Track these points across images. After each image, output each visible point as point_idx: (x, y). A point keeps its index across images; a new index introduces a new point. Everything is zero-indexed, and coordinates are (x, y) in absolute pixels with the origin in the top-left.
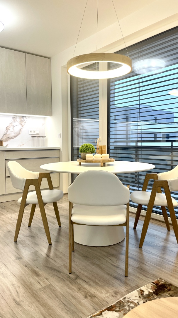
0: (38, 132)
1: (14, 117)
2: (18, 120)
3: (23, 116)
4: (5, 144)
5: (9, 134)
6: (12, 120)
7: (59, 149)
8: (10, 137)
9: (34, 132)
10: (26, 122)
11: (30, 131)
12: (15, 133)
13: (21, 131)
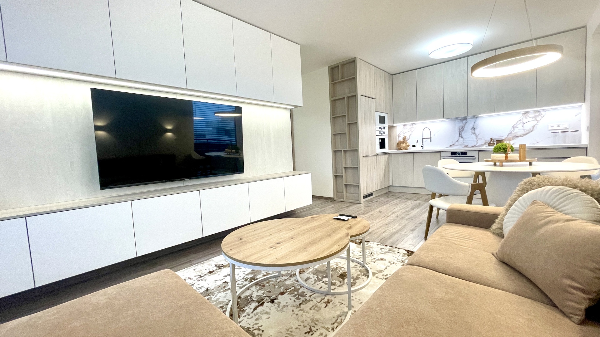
0: (566, 126)
1: (525, 113)
2: (531, 115)
5: (516, 133)
6: (523, 117)
7: (587, 148)
8: (517, 135)
9: (559, 126)
10: (544, 116)
11: (550, 127)
12: (525, 131)
13: (535, 128)
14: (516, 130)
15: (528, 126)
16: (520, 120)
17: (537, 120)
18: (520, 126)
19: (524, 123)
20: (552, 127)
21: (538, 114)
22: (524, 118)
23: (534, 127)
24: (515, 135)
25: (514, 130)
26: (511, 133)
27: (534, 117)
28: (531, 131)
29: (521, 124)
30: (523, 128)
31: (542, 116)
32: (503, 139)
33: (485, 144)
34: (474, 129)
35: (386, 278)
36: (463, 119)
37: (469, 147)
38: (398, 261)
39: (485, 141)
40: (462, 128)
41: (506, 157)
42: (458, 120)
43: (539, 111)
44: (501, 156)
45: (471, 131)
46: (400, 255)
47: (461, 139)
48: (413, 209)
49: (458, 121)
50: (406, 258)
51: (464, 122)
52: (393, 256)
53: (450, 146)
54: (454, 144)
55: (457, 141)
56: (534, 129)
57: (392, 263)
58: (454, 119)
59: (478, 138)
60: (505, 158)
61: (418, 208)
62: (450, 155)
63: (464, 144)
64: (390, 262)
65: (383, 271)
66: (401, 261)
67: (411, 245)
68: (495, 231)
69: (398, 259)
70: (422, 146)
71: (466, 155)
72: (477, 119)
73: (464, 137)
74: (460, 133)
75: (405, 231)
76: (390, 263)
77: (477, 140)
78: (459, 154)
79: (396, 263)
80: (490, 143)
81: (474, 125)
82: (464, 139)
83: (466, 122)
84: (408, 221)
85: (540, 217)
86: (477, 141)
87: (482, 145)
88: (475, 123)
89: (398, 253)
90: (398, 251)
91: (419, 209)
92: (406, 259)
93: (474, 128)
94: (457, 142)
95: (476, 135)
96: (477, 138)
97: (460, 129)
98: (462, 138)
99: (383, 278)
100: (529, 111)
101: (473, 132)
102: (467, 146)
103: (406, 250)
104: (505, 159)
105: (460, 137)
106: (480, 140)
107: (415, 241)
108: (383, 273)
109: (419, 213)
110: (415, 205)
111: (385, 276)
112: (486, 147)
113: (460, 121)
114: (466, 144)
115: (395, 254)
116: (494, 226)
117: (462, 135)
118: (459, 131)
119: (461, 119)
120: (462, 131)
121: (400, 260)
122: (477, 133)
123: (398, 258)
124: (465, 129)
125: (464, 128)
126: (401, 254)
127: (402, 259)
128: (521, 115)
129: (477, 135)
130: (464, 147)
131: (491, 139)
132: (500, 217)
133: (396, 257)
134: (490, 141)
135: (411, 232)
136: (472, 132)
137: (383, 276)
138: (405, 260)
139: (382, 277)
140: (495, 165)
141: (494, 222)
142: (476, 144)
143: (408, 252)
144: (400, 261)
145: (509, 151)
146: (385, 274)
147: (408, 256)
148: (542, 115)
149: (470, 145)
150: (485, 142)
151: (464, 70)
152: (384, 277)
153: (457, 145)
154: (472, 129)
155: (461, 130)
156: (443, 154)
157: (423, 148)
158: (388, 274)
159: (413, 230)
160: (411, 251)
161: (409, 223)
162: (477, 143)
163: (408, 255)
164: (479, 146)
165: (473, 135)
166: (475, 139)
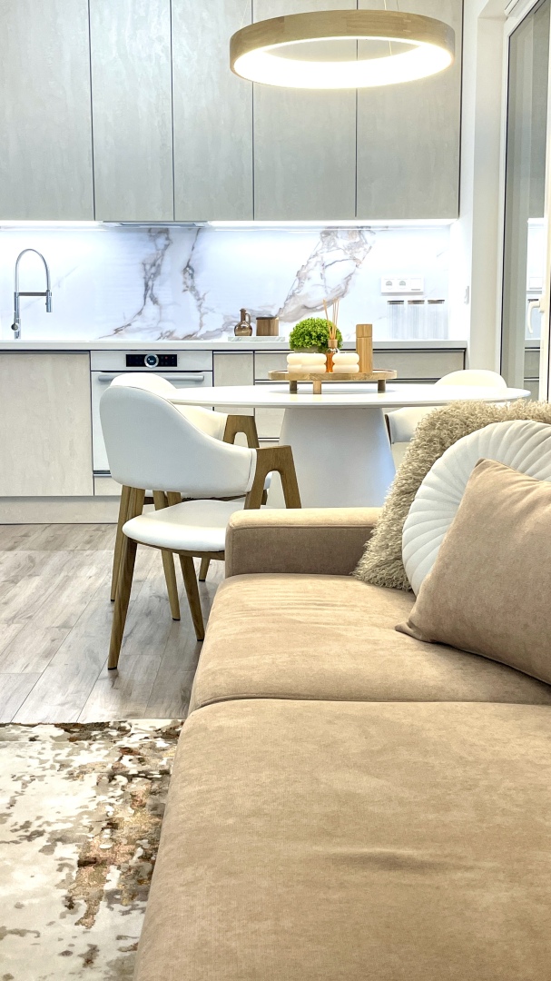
0: (418, 285)
1: (327, 233)
2: (342, 242)
3: (362, 227)
5: (308, 295)
6: (321, 243)
7: (464, 350)
8: (309, 306)
9: (402, 283)
10: (370, 248)
11: (384, 282)
12: (329, 290)
13: (350, 282)
14: (307, 284)
15: (335, 276)
16: (316, 255)
17: (355, 259)
18: (315, 274)
19: (325, 266)
20: (389, 284)
21: (358, 239)
22: (326, 250)
23: (348, 279)
24: (302, 302)
25: (301, 285)
26: (293, 295)
27: (349, 248)
28: (343, 295)
29: (319, 269)
30: (322, 282)
31: (367, 247)
32: (274, 315)
33: (225, 329)
34: (191, 272)
35: (28, 834)
36: (158, 231)
37: (177, 339)
38: (44, 769)
39: (225, 317)
40: (154, 265)
41: (329, 364)
42: (140, 231)
43: (360, 230)
44: (314, 361)
45: (180, 277)
46: (44, 745)
47: (151, 310)
48: (14, 581)
49: (142, 235)
50: (67, 750)
51: (161, 241)
52: (18, 756)
53: (117, 331)
54: (129, 325)
55: (140, 313)
56: (349, 287)
57: (27, 778)
58: (127, 227)
59: (204, 305)
60: (325, 367)
61: (30, 576)
62: (122, 364)
63: (160, 325)
64: (19, 778)
65: (9, 815)
66: (58, 766)
67: (67, 706)
68: (373, 575)
69: (42, 762)
70: (13, 327)
71: (176, 365)
72: (200, 234)
73: (161, 300)
74: (146, 285)
75: (22, 661)
76: (20, 783)
77: (202, 315)
78: (152, 360)
79: (41, 778)
80: (239, 326)
81: (191, 255)
82: (160, 308)
83: (167, 242)
84: (15, 627)
85: (511, 496)
86: (201, 318)
87: (218, 333)
88: (193, 248)
89: (32, 739)
90: (32, 736)
91: (36, 581)
92: (69, 755)
93: (189, 270)
94: (138, 318)
95: (197, 294)
96: (200, 306)
97: (148, 267)
98: (155, 301)
99: (17, 839)
100: (337, 228)
101: (189, 283)
102: (170, 335)
103: (56, 725)
104: (327, 371)
105: (148, 299)
106: (210, 313)
107: (71, 688)
108: (11, 821)
109: (41, 593)
110: (15, 568)
111: (22, 827)
112: (229, 339)
113: (145, 236)
114: (168, 327)
115: (22, 746)
116: (369, 561)
117: (154, 291)
118: (143, 274)
119: (150, 230)
120: (155, 275)
121: (51, 762)
122: (201, 289)
123: (42, 757)
124: (166, 268)
125: (159, 266)
126: (44, 742)
127: (58, 758)
128: (317, 238)
129: (201, 296)
130: (162, 336)
131: (243, 311)
132: (379, 531)
133: (30, 757)
134: (240, 320)
135: (46, 663)
136: (185, 283)
137: (16, 830)
138: (71, 758)
139: (14, 837)
140: (294, 390)
141: (364, 549)
142: (197, 328)
143: (66, 730)
144: (52, 767)
145: (333, 343)
146: (21, 823)
147: (72, 743)
148: (366, 243)
149: (180, 333)
150: (223, 322)
151: (160, 39)
152: (22, 833)
153: (140, 330)
154: (185, 270)
155: (152, 271)
156: (99, 362)
157: (17, 335)
158: (32, 819)
159: (49, 654)
160: (76, 725)
161: (20, 632)
162: (201, 325)
163: (71, 740)
164: (207, 336)
165: (188, 292)
166: (195, 309)
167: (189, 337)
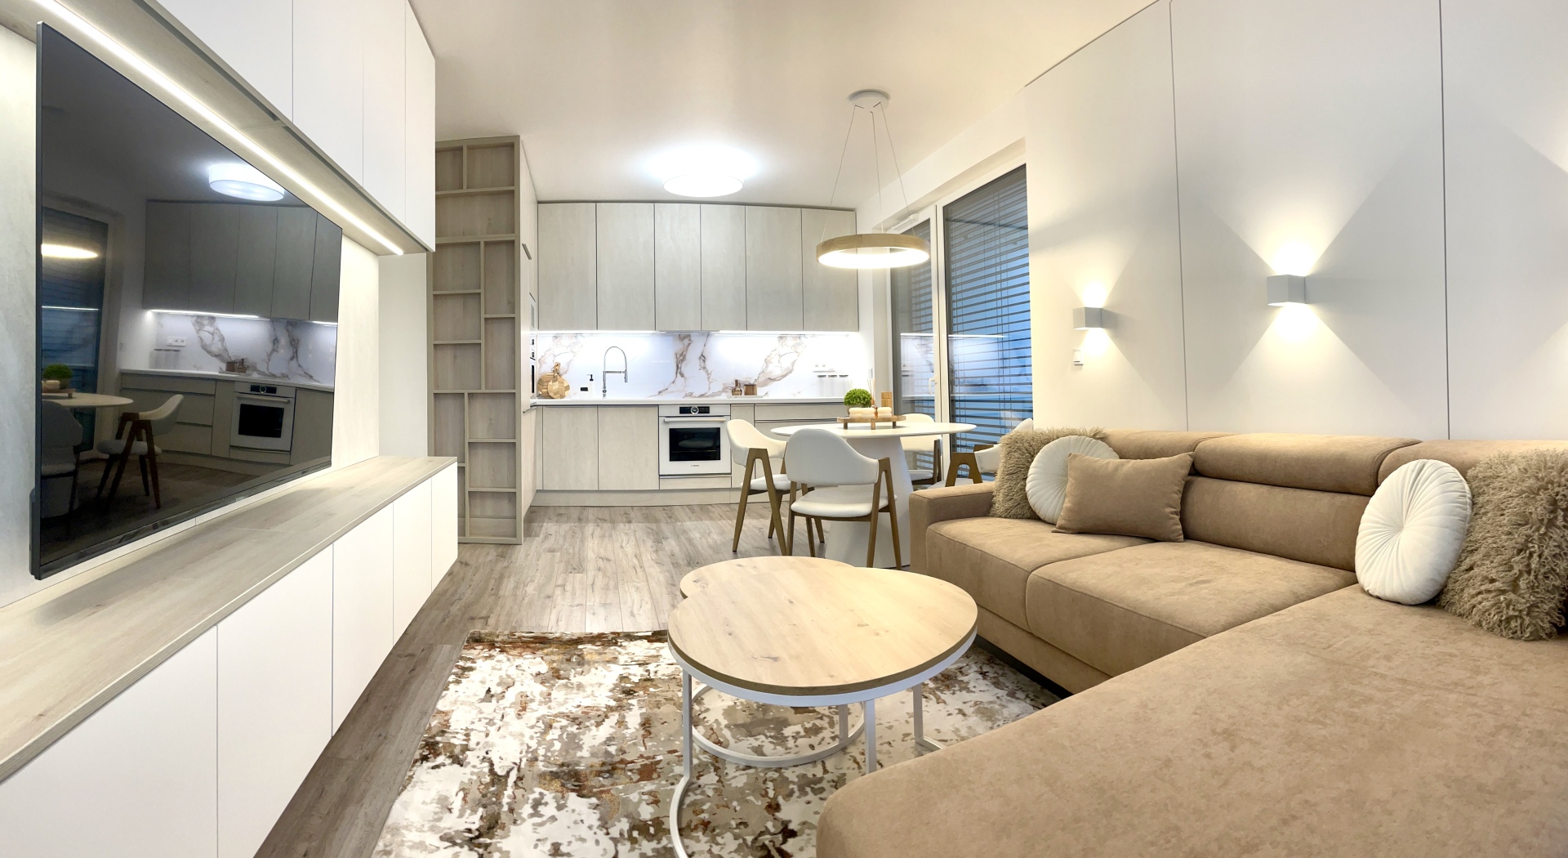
1: (781, 337)
2: (790, 342)
3: (801, 336)
4: (760, 391)
5: (771, 372)
6: (779, 343)
8: (771, 379)
9: (825, 366)
12: (783, 370)
13: (795, 366)
14: (771, 368)
15: (785, 363)
16: (776, 350)
17: (797, 352)
18: (775, 361)
19: (780, 356)
20: (817, 366)
21: (799, 341)
22: (781, 347)
23: (791, 366)
24: (768, 377)
25: (767, 367)
26: (763, 372)
27: (794, 347)
28: (790, 372)
29: (777, 358)
31: (803, 346)
32: (752, 382)
33: (724, 390)
34: (703, 359)
36: (685, 336)
37: (695, 397)
39: (726, 384)
40: (682, 354)
42: (673, 336)
45: (698, 361)
47: (680, 379)
49: (676, 338)
51: (686, 341)
53: (660, 393)
54: (667, 389)
55: (673, 382)
56: (794, 368)
59: (711, 377)
62: (679, 413)
63: (685, 389)
70: (603, 391)
71: (708, 413)
72: (710, 338)
73: (686, 374)
74: (678, 366)
77: (710, 383)
78: (693, 410)
80: (734, 389)
81: (704, 349)
82: (685, 379)
83: (690, 342)
86: (709, 386)
87: (719, 393)
88: (705, 345)
93: (702, 357)
94: (672, 385)
95: (707, 371)
96: (709, 378)
97: (679, 356)
98: (684, 376)
101: (703, 365)
102: (691, 395)
105: (678, 374)
106: (716, 382)
112: (728, 397)
113: (680, 339)
114: (690, 390)
117: (682, 369)
118: (676, 360)
119: (681, 336)
120: (682, 361)
122: (709, 367)
124: (689, 357)
125: (685, 355)
128: (776, 340)
129: (710, 372)
130: (686, 395)
131: (736, 381)
134: (734, 385)
136: (700, 365)
142: (707, 391)
148: (803, 343)
149: (697, 393)
150: (726, 387)
153: (673, 392)
154: (700, 358)
155: (681, 358)
162: (709, 389)
164: (713, 395)
165: (702, 370)
166: (706, 379)
167: (702, 396)
